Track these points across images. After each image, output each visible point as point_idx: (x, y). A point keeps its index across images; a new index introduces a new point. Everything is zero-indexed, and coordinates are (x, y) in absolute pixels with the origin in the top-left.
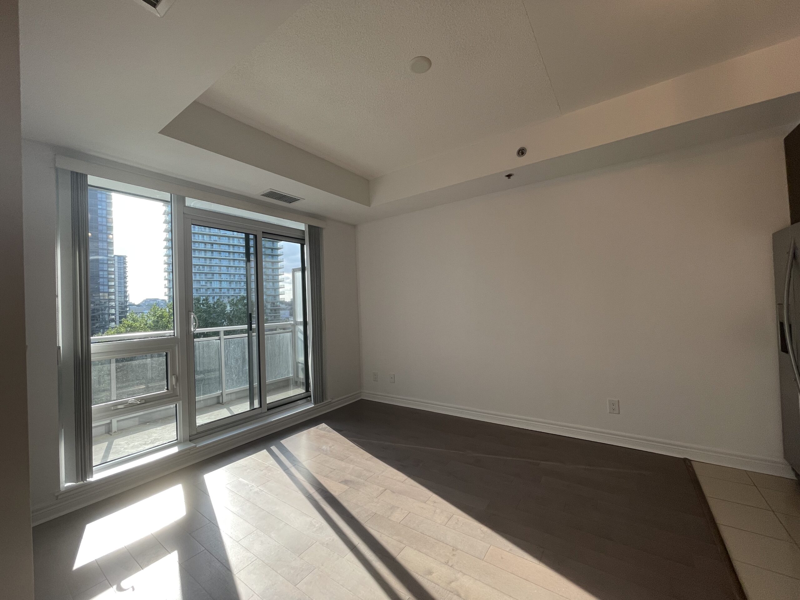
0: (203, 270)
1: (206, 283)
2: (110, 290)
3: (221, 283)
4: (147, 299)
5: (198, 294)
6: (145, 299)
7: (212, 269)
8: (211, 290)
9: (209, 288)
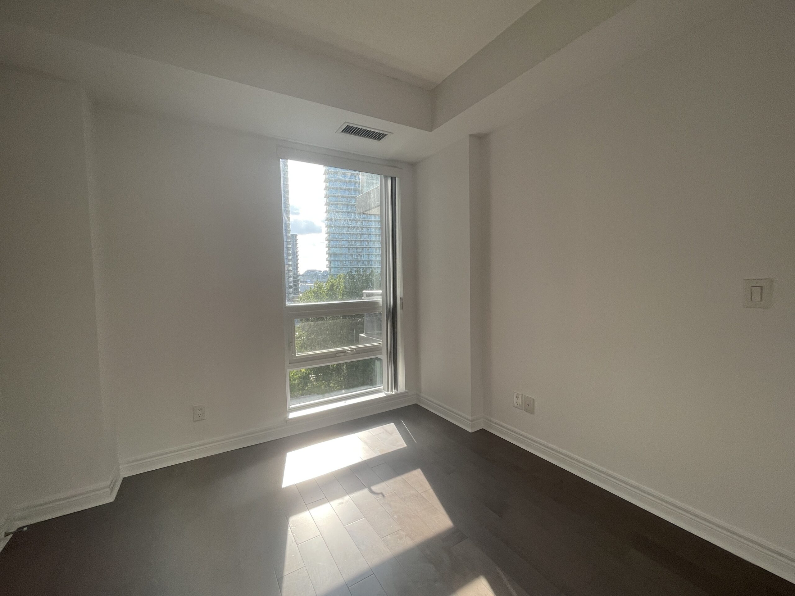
0: (355, 245)
1: (357, 256)
2: (289, 263)
3: (369, 256)
4: (308, 270)
5: (352, 266)
6: (307, 270)
7: (362, 244)
8: (361, 262)
9: (359, 261)
